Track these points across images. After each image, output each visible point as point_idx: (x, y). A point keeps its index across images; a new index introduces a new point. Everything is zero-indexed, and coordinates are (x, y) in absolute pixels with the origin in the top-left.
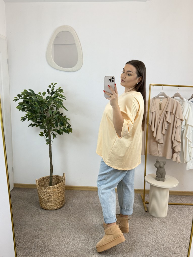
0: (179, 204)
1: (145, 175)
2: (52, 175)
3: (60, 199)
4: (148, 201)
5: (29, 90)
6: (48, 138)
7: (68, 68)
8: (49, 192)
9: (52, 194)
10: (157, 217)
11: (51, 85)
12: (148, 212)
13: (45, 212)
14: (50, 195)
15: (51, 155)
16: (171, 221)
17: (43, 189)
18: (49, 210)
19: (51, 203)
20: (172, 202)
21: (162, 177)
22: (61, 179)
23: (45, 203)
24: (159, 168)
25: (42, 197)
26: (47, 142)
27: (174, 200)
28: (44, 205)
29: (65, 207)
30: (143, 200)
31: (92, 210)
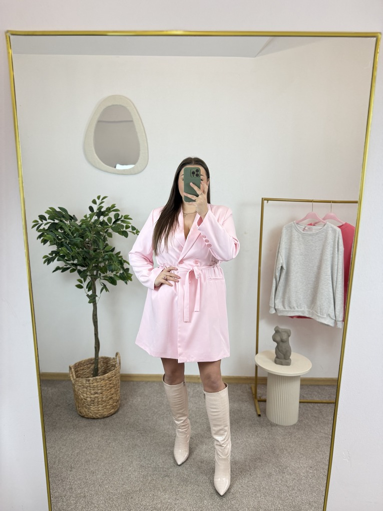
0: (316, 401)
1: (257, 353)
2: (98, 355)
3: (113, 398)
4: (263, 398)
5: (59, 208)
6: (90, 293)
8: (95, 388)
9: (100, 391)
11: (97, 200)
12: (264, 416)
13: (84, 422)
14: (97, 393)
15: (97, 322)
16: (302, 432)
17: (84, 381)
18: (94, 419)
19: (98, 405)
20: (303, 397)
21: (285, 358)
22: (111, 364)
23: (88, 406)
24: (281, 344)
25: (82, 397)
26: (88, 300)
27: (307, 394)
28: (84, 411)
29: (120, 412)
30: (254, 396)
31: (167, 417)
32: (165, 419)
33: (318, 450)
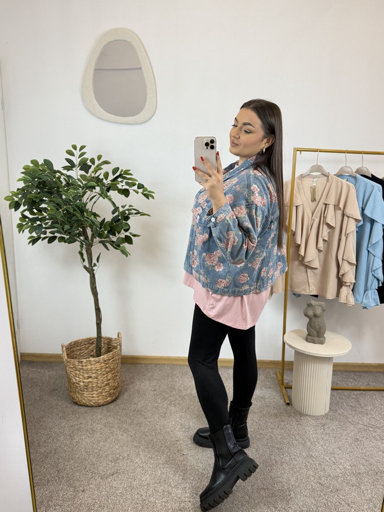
0: (352, 388)
1: (284, 332)
2: (101, 335)
4: (290, 384)
7: (127, 118)
10: (309, 414)
12: (292, 405)
16: (337, 423)
20: (337, 384)
21: (318, 336)
22: (113, 345)
23: (81, 392)
24: (314, 319)
27: (341, 381)
28: (78, 397)
30: (280, 382)
31: (179, 404)
32: (177, 406)
33: (356, 443)
